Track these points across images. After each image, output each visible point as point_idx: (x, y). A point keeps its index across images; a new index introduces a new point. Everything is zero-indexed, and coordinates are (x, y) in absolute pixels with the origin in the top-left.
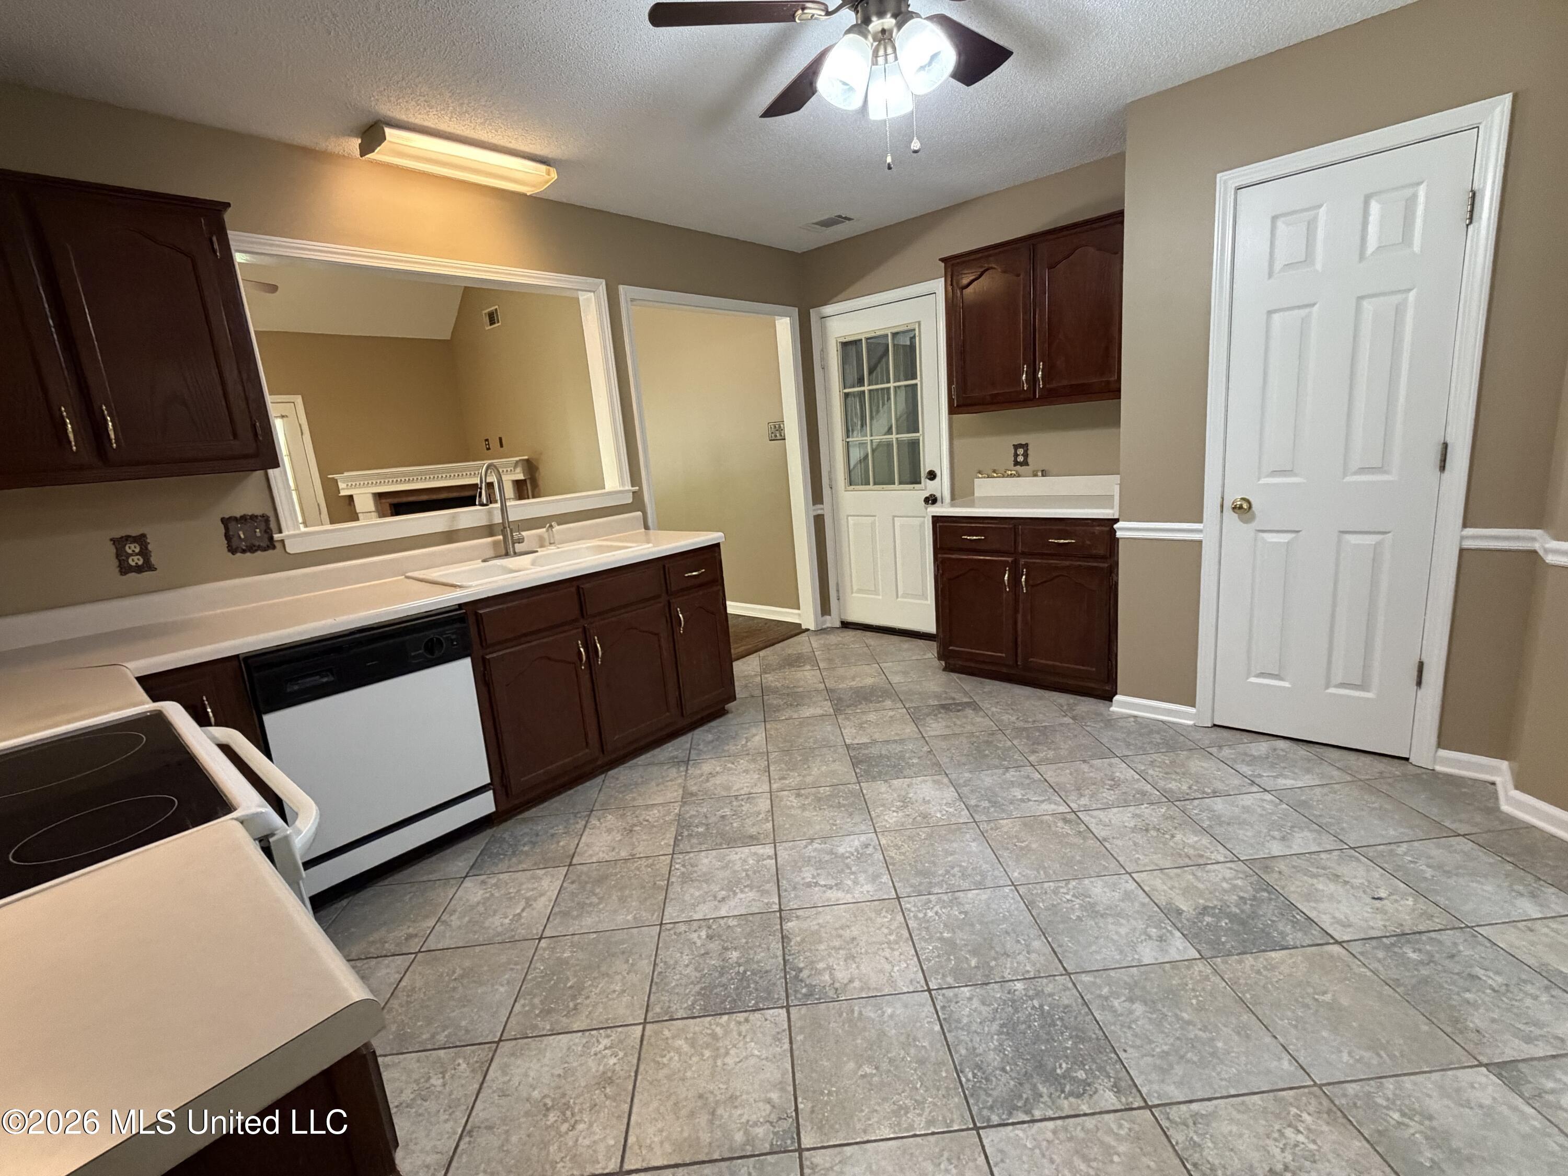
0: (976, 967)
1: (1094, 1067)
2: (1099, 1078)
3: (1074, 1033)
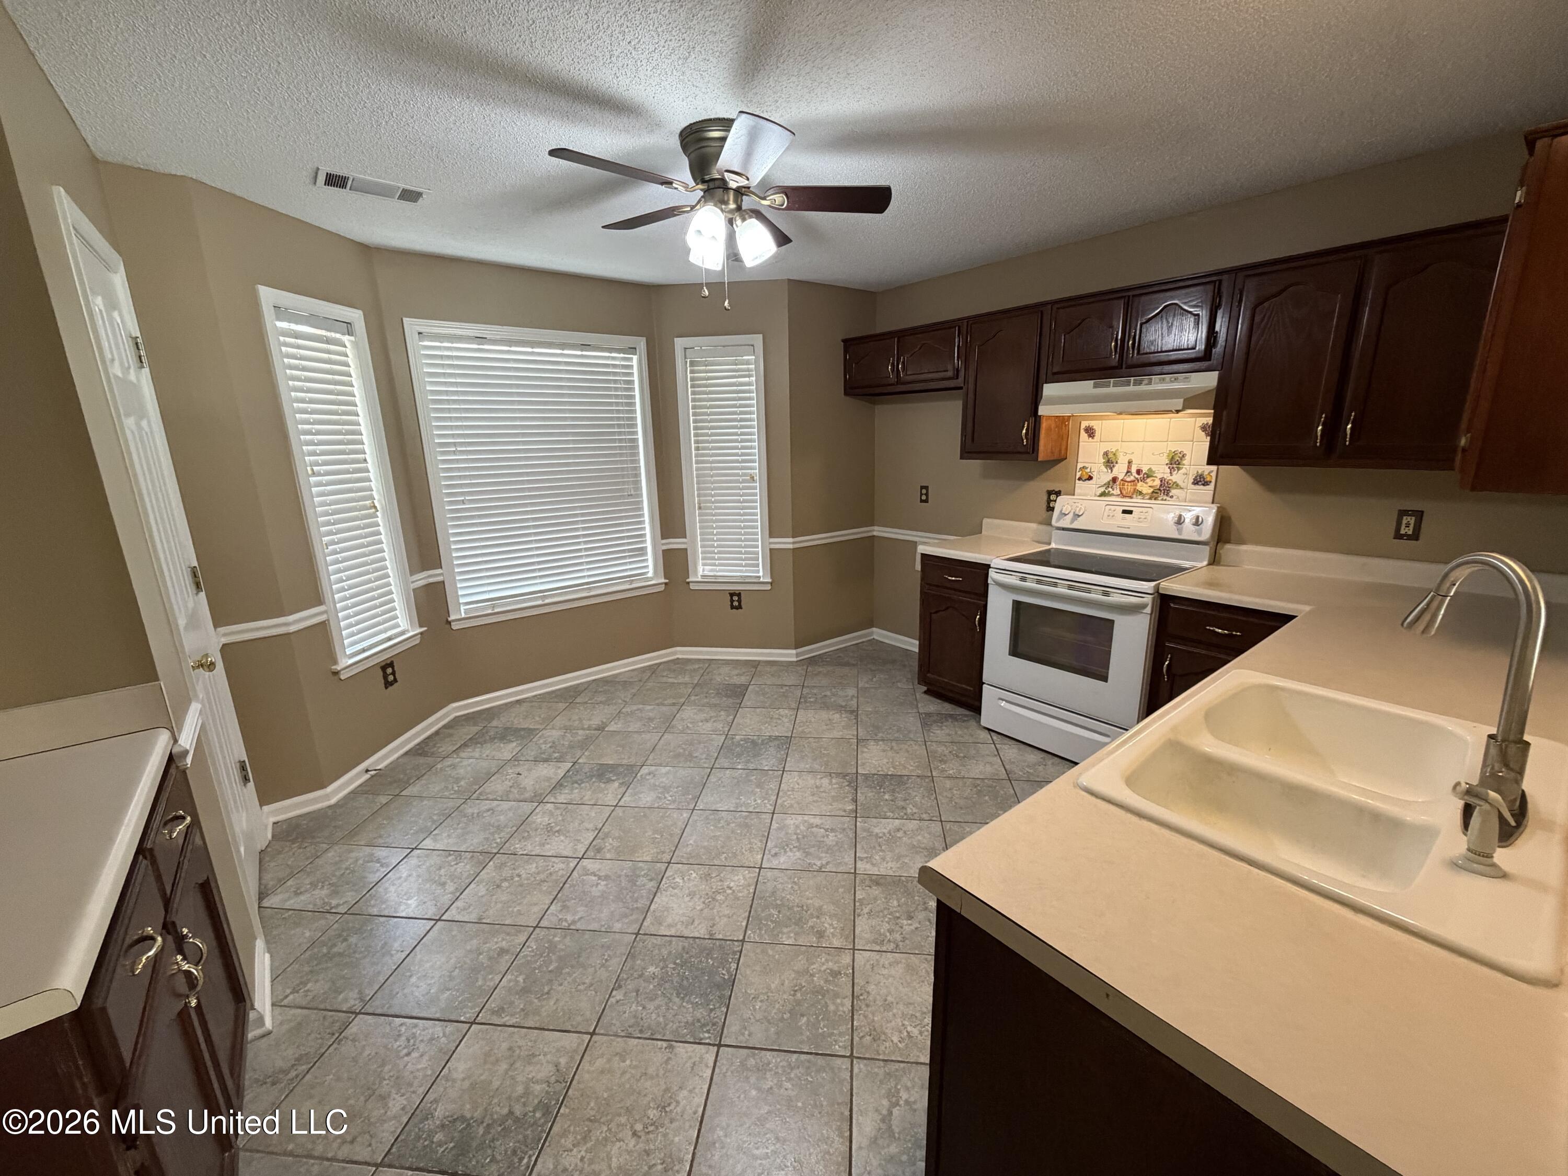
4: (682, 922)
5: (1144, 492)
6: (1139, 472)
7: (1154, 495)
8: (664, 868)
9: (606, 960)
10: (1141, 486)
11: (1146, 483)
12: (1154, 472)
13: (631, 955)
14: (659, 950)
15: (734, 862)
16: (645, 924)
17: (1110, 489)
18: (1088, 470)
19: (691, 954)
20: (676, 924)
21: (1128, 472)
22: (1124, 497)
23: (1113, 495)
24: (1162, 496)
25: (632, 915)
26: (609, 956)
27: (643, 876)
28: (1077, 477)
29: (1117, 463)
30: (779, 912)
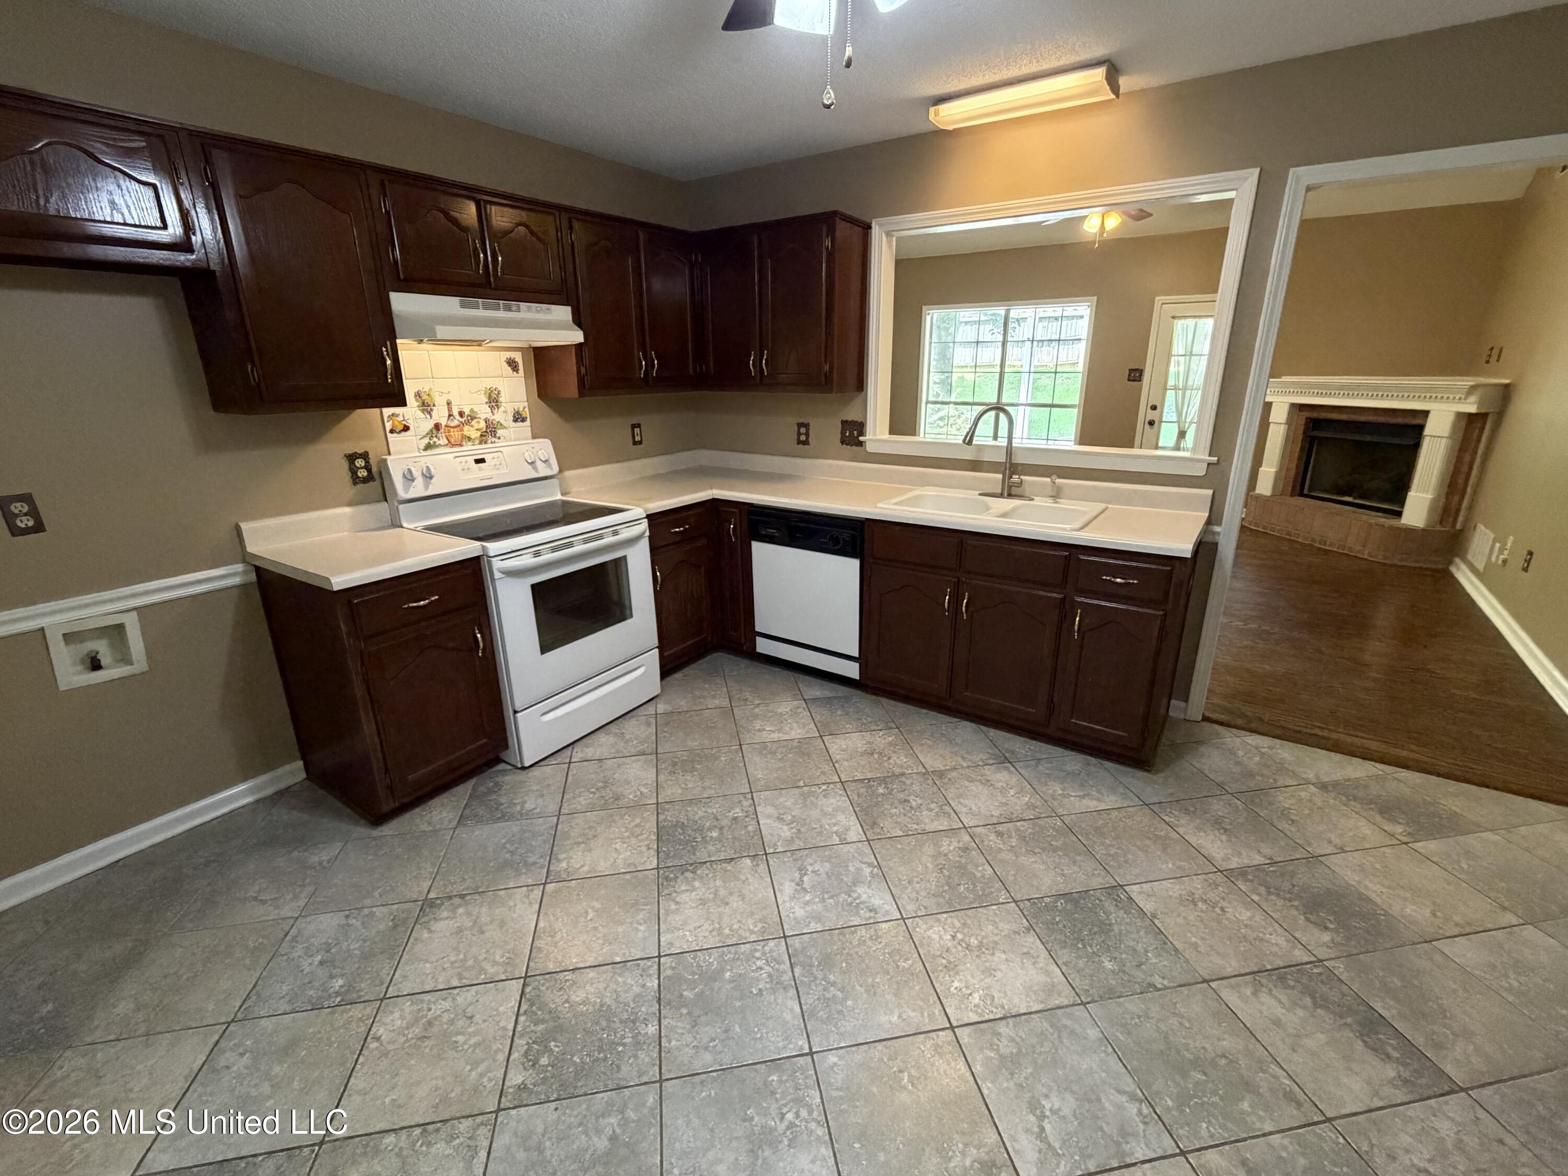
0: (681, 996)
1: (548, 1074)
2: (537, 1075)
3: (586, 1067)
4: (1034, 964)
5: (472, 437)
6: (461, 414)
7: (483, 438)
8: (967, 1030)
9: (1139, 1017)
10: (467, 430)
11: (472, 426)
12: (476, 413)
13: (1111, 994)
14: (1083, 969)
15: (908, 947)
16: (1066, 1002)
17: (435, 439)
18: (401, 418)
19: (1064, 938)
20: (1041, 968)
21: (450, 416)
22: (453, 446)
23: (440, 445)
24: (490, 439)
25: (1066, 1027)
26: (1133, 1018)
27: (997, 1051)
28: (388, 430)
29: (434, 405)
30: (959, 885)
